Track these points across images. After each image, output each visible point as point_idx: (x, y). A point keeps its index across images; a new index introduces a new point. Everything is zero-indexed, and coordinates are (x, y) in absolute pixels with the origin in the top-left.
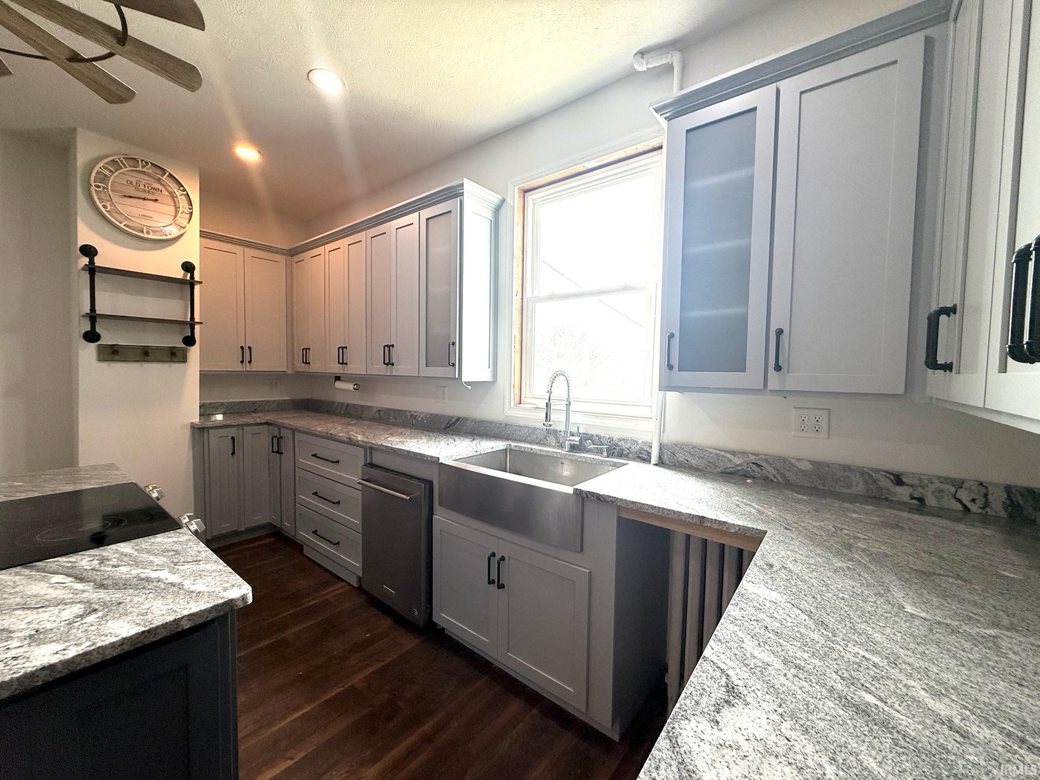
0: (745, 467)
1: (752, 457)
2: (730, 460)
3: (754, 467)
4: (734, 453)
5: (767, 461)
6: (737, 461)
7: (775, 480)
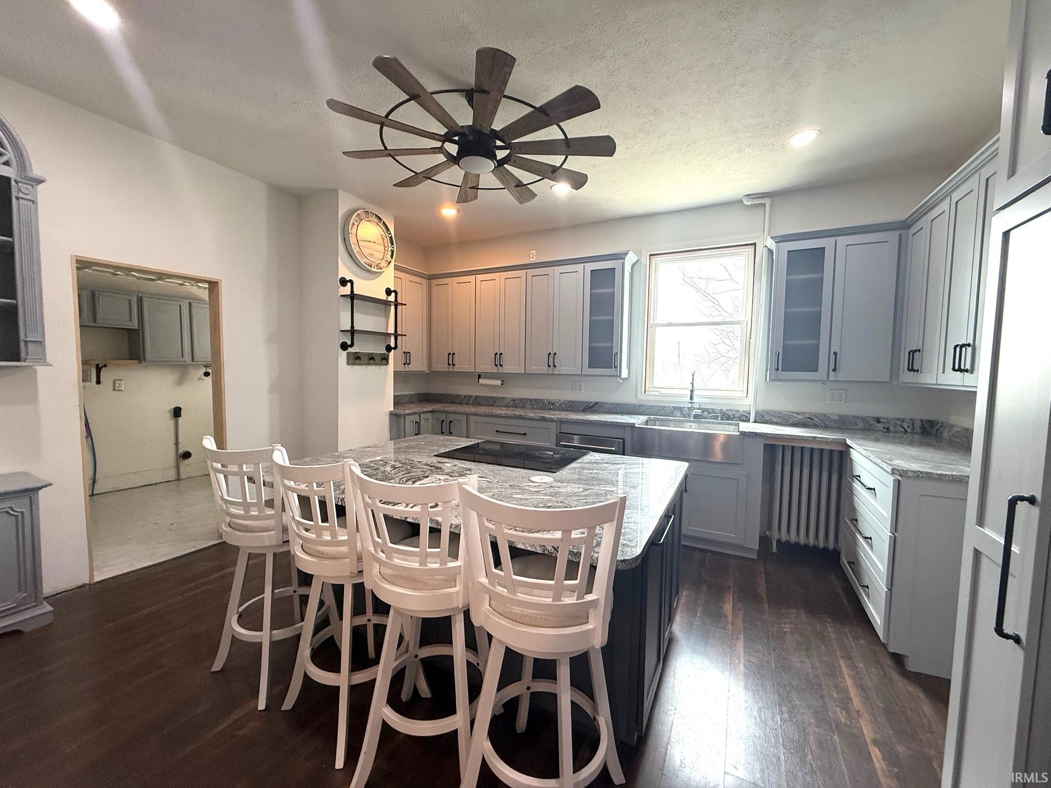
0: (804, 420)
1: (808, 415)
2: (796, 417)
3: (809, 420)
4: (798, 414)
5: (816, 416)
6: (800, 417)
7: (820, 425)
